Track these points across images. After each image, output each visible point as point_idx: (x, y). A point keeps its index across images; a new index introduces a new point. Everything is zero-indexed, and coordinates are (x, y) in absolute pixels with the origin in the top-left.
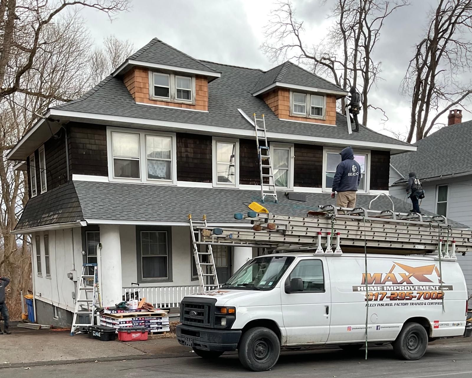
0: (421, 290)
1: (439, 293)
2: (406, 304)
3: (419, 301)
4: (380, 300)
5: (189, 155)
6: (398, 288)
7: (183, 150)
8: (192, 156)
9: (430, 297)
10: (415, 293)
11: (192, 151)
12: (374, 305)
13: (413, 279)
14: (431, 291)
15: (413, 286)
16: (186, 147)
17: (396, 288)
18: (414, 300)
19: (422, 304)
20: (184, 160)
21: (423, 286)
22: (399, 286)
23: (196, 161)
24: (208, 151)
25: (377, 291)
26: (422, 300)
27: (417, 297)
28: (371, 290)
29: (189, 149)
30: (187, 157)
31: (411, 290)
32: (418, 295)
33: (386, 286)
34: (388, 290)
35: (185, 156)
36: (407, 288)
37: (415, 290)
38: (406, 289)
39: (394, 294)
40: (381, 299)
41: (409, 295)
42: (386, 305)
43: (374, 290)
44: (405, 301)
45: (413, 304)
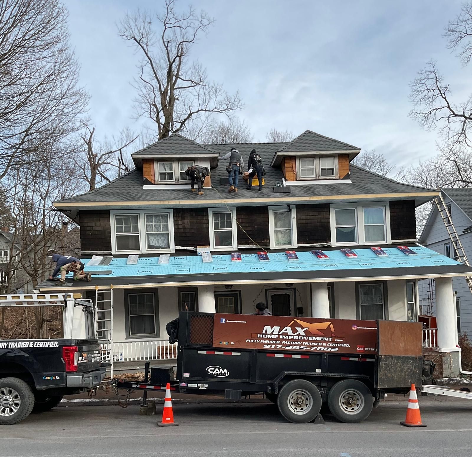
5: (186, 226)
7: (180, 222)
8: (189, 227)
11: (189, 223)
16: (183, 219)
20: (182, 231)
23: (193, 231)
24: (204, 221)
29: (186, 222)
30: (184, 228)
35: (182, 227)
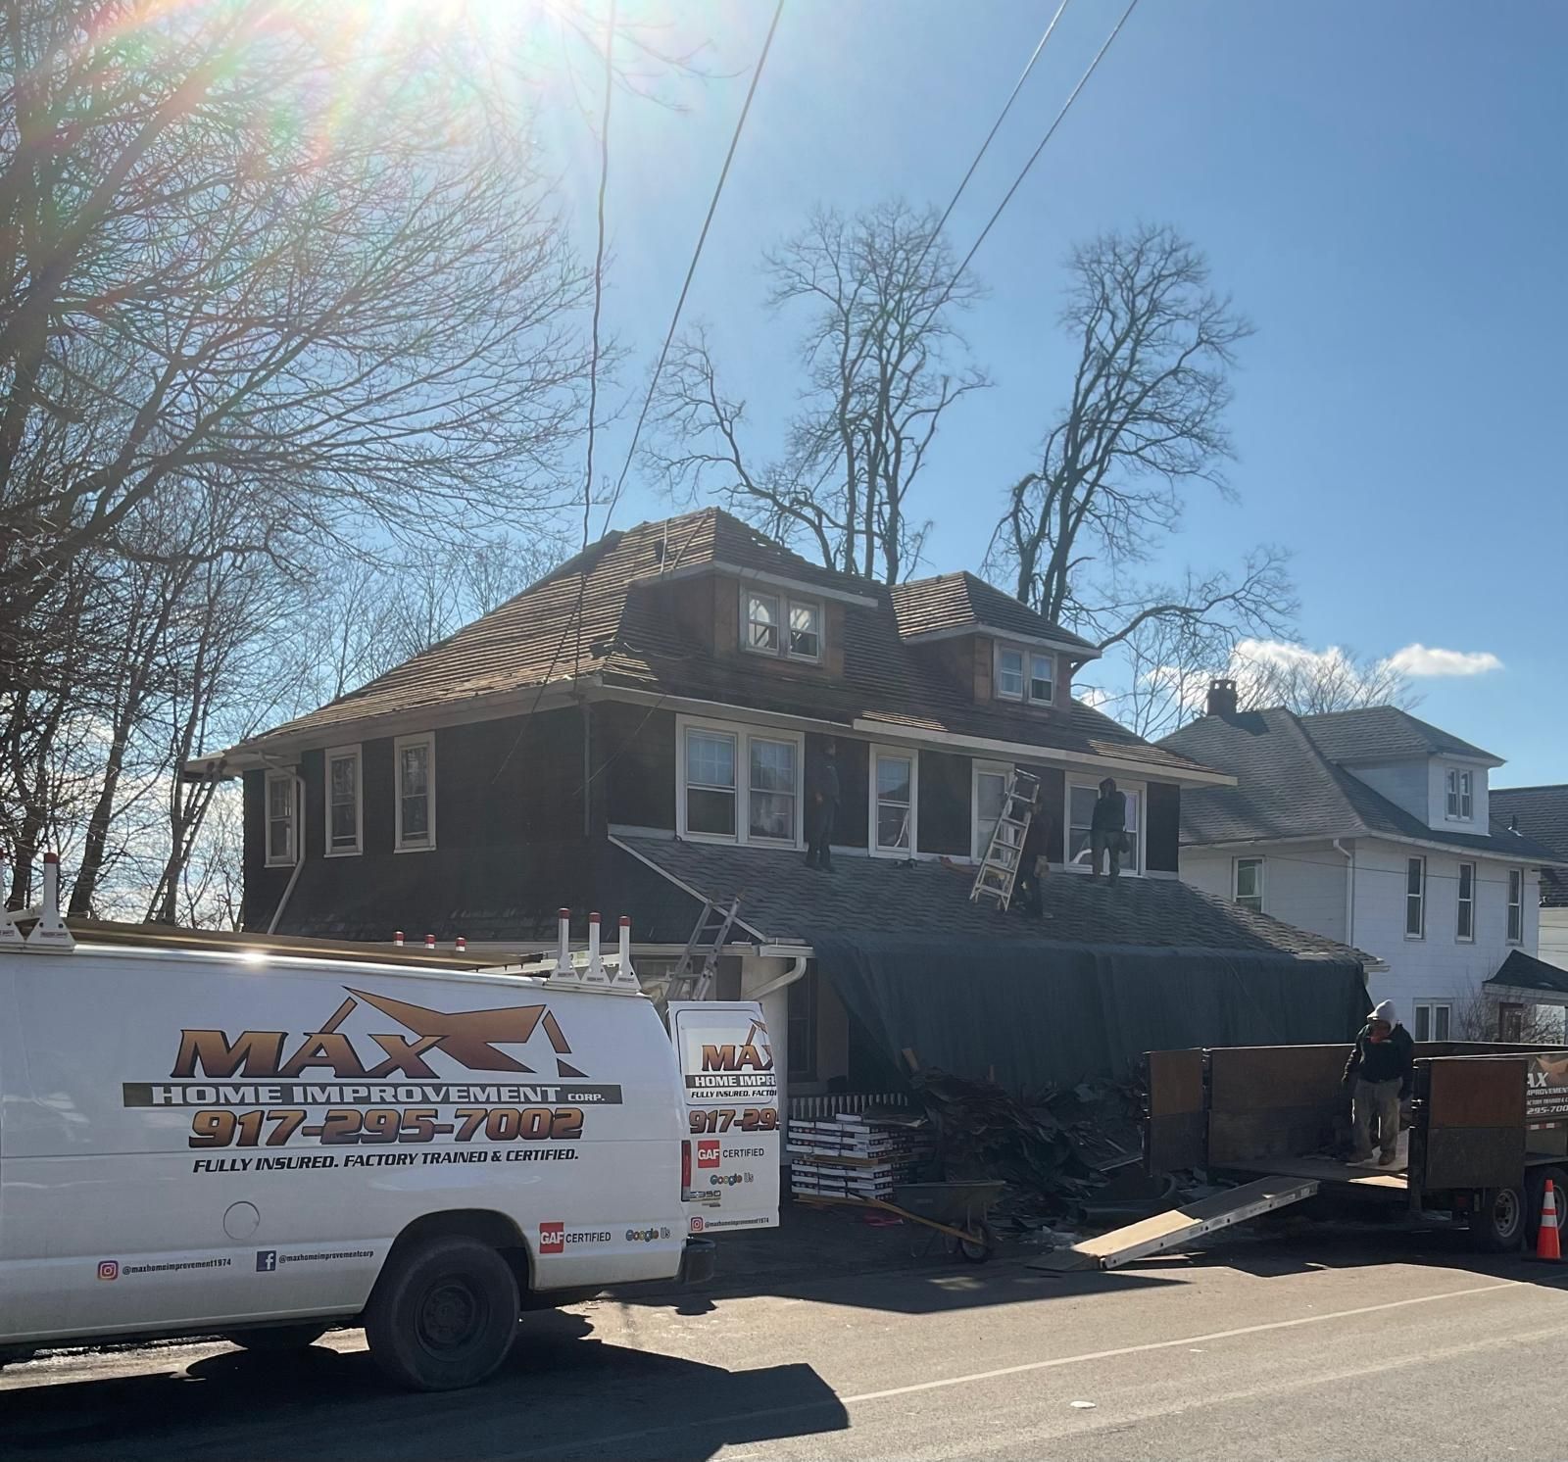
0: (477, 1102)
1: (559, 1112)
2: (401, 1159)
3: (465, 1148)
4: (267, 1144)
6: (363, 1092)
9: (520, 1128)
10: (446, 1115)
12: (239, 1165)
13: (435, 1059)
14: (521, 1108)
15: (437, 1088)
17: (356, 1092)
18: (443, 1143)
19: (482, 1157)
21: (483, 1087)
22: (368, 1086)
25: (257, 1103)
26: (480, 1140)
27: (456, 1131)
28: (222, 1101)
31: (426, 1100)
32: (459, 1124)
33: (305, 1085)
34: (315, 1102)
36: (410, 1094)
37: (446, 1100)
38: (402, 1097)
39: (345, 1118)
40: (279, 1138)
41: (417, 1123)
42: (304, 1162)
43: (242, 1103)
44: (397, 1148)
45: (436, 1158)
